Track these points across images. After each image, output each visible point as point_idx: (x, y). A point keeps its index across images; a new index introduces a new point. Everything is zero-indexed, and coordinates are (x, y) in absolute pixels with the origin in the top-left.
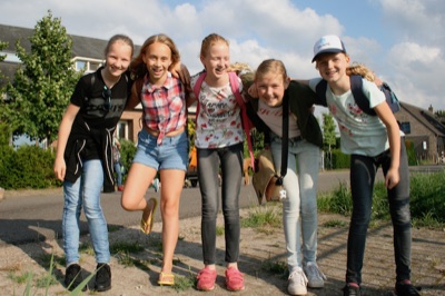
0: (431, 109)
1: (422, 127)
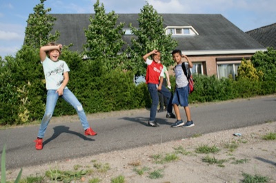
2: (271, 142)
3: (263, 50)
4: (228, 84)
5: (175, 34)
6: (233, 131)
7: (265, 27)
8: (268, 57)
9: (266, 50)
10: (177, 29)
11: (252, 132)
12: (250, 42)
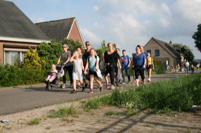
0: (171, 42)
1: (166, 53)
2: (35, 126)
3: (48, 42)
4: (12, 71)
7: (54, 21)
8: (51, 48)
9: (50, 42)
11: (20, 118)
12: (38, 33)
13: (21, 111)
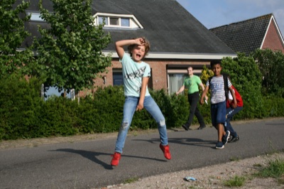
3: (233, 57)
4: (182, 103)
5: (108, 25)
6: (183, 174)
7: (237, 23)
8: (238, 67)
9: (236, 56)
10: (111, 18)
11: (210, 174)
12: (215, 44)
13: (209, 165)
